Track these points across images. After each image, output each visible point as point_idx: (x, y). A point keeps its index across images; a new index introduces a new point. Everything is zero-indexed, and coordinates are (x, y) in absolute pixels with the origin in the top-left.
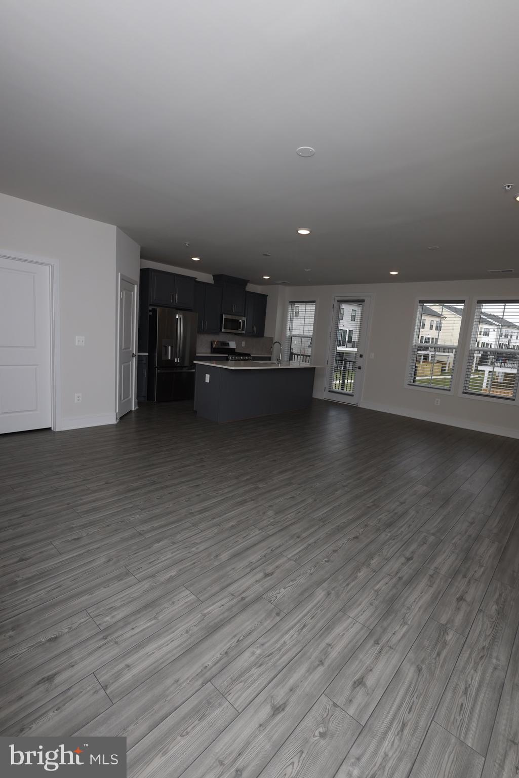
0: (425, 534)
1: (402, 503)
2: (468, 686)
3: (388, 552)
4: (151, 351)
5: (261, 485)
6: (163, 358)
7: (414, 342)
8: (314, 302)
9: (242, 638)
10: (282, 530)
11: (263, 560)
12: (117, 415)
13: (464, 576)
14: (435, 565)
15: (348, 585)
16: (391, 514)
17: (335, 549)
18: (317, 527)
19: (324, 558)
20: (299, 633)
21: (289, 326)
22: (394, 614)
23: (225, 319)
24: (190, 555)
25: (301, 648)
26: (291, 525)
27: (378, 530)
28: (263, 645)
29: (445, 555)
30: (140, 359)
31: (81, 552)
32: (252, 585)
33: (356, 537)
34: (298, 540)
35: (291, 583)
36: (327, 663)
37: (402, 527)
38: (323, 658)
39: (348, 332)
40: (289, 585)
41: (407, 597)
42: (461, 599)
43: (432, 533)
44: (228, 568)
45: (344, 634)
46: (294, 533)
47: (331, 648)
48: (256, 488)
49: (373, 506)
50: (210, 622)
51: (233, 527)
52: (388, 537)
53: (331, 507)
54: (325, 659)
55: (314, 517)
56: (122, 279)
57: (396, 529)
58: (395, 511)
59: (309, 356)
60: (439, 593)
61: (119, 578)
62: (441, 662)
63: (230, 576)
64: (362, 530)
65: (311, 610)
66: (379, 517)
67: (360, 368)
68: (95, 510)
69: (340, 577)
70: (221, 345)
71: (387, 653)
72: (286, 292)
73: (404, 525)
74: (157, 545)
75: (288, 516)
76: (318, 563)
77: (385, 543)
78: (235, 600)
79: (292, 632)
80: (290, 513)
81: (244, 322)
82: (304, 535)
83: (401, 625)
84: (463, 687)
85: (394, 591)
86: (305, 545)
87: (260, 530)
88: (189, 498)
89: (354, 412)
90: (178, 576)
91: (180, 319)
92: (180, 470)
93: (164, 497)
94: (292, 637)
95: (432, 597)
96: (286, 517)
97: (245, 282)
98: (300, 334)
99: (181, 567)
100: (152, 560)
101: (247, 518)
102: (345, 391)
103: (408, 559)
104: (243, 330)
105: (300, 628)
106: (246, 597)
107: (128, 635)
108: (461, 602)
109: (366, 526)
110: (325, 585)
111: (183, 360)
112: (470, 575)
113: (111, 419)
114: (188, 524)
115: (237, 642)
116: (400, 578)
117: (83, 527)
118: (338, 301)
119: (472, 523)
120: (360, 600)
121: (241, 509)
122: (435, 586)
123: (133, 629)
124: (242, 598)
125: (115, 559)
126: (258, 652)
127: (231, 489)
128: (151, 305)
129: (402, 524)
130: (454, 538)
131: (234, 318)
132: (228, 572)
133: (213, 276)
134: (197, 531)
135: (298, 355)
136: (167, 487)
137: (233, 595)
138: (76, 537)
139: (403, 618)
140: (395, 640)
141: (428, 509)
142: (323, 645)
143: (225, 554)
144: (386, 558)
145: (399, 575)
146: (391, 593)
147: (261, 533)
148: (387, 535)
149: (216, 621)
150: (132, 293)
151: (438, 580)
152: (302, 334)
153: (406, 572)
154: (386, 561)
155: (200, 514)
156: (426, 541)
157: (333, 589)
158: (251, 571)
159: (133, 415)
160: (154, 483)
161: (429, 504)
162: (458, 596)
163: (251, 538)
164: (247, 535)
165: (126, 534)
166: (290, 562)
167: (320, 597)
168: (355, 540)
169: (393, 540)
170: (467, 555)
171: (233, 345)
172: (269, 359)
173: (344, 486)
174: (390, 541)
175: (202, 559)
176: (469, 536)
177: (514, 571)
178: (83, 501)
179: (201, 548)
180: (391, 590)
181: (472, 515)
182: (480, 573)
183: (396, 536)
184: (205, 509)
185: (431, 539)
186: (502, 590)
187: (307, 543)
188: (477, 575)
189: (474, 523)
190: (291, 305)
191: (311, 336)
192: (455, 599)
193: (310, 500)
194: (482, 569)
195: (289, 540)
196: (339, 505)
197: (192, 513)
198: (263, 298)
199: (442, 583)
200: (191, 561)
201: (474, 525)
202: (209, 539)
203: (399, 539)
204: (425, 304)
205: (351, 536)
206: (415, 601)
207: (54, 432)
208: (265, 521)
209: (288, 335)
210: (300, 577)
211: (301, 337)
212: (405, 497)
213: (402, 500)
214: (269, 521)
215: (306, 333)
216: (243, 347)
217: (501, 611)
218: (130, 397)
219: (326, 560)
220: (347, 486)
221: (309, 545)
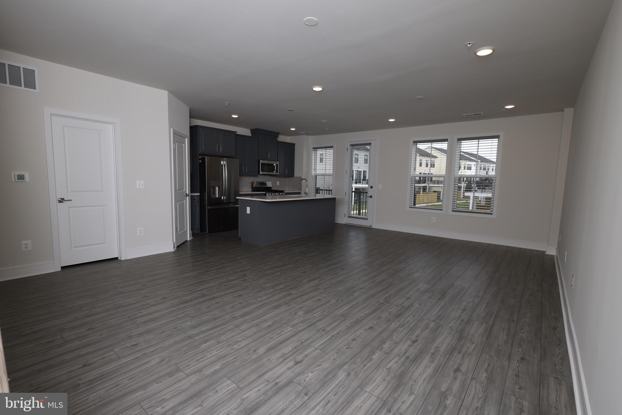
0: (427, 321)
1: (408, 299)
3: (397, 338)
4: (202, 191)
5: (293, 292)
6: (212, 197)
7: (412, 173)
8: (332, 147)
10: (310, 326)
11: (295, 350)
12: (174, 244)
13: (460, 352)
14: (436, 345)
15: (364, 366)
16: (400, 307)
17: (354, 338)
18: (339, 321)
19: (345, 346)
20: (324, 408)
21: (313, 167)
22: (403, 387)
23: (261, 163)
24: (232, 351)
26: (318, 321)
27: (389, 320)
29: (444, 336)
30: (192, 198)
31: (138, 355)
32: (285, 372)
33: (371, 328)
34: (324, 333)
35: (318, 368)
37: (408, 316)
39: (362, 172)
40: (315, 370)
41: (413, 372)
42: (457, 371)
43: (433, 320)
44: (265, 360)
45: (362, 406)
46: (321, 327)
48: (289, 295)
49: (385, 302)
50: (248, 405)
51: (269, 326)
52: (397, 325)
53: (351, 306)
55: (336, 314)
56: (174, 133)
57: (403, 319)
58: (402, 305)
59: (331, 190)
60: (440, 366)
61: (170, 374)
63: (266, 366)
64: (376, 321)
65: (334, 388)
66: (390, 310)
67: (371, 197)
68: (152, 320)
69: (358, 360)
70: (260, 185)
72: (311, 140)
73: (410, 315)
74: (204, 345)
75: (316, 314)
76: (340, 350)
77: (395, 330)
78: (270, 385)
79: (318, 407)
80: (317, 312)
81: (277, 165)
82: (329, 328)
83: (409, 394)
85: (403, 368)
86: (329, 337)
87: (292, 327)
88: (233, 306)
89: (368, 230)
90: (221, 369)
91: (225, 165)
92: (226, 284)
93: (211, 306)
94: (318, 412)
95: (434, 371)
97: (276, 134)
98: (323, 173)
99: (224, 362)
100: (199, 358)
101: (282, 318)
102: (361, 216)
103: (414, 342)
104: (277, 172)
105: (325, 404)
106: (280, 382)
108: (457, 373)
109: (380, 318)
110: (346, 367)
111: (229, 197)
112: (464, 351)
113: (170, 248)
114: (231, 327)
116: (408, 357)
117: (141, 335)
118: (352, 145)
119: (464, 310)
120: (375, 377)
121: (276, 311)
122: (436, 361)
124: (276, 383)
125: (167, 359)
127: (267, 297)
128: (200, 155)
129: (408, 315)
130: (450, 323)
131: (269, 163)
132: (265, 363)
133: (250, 130)
134: (239, 331)
135: (322, 190)
136: (214, 298)
137: (268, 381)
138: (135, 343)
139: (411, 389)
140: (404, 407)
141: (429, 301)
143: (262, 349)
144: (396, 342)
145: (407, 355)
146: (400, 370)
147: (292, 329)
148: (396, 324)
149: (253, 404)
150: (184, 145)
151: (438, 357)
152: (324, 172)
153: (413, 352)
154: (396, 345)
155: (241, 318)
156: (428, 327)
157: (352, 370)
158: (284, 360)
159: (189, 244)
160: (204, 295)
161: (430, 297)
162: (455, 368)
163: (284, 334)
164: (281, 332)
165: (178, 338)
166: (316, 351)
167: (342, 377)
168: (371, 329)
169: (402, 327)
170: (461, 336)
171: (269, 184)
172: (299, 193)
173: (361, 288)
174: (399, 328)
175: (243, 353)
176: (463, 320)
177: (499, 345)
178: (142, 314)
179: (243, 345)
180: (400, 367)
181: (464, 304)
182: (472, 349)
183: (404, 324)
184: (246, 314)
185: (432, 324)
186: (490, 361)
187: (331, 335)
188: (470, 351)
189: (466, 310)
190: (315, 150)
191: (332, 174)
192: (452, 371)
193: (333, 301)
194: (474, 345)
195: (316, 333)
196: (357, 304)
197: (235, 317)
198: (291, 146)
199: (442, 359)
200: (233, 356)
201: (466, 311)
202: (249, 337)
203: (406, 327)
204: (418, 144)
205: (367, 327)
206: (420, 375)
207: (120, 260)
208: (296, 320)
209: (313, 174)
210: (325, 363)
211: (324, 175)
212: (410, 294)
213: (408, 296)
214: (299, 320)
215: (328, 172)
216: (278, 186)
217: (490, 377)
218: (185, 229)
219: (347, 347)
220: (363, 288)
221: (333, 336)
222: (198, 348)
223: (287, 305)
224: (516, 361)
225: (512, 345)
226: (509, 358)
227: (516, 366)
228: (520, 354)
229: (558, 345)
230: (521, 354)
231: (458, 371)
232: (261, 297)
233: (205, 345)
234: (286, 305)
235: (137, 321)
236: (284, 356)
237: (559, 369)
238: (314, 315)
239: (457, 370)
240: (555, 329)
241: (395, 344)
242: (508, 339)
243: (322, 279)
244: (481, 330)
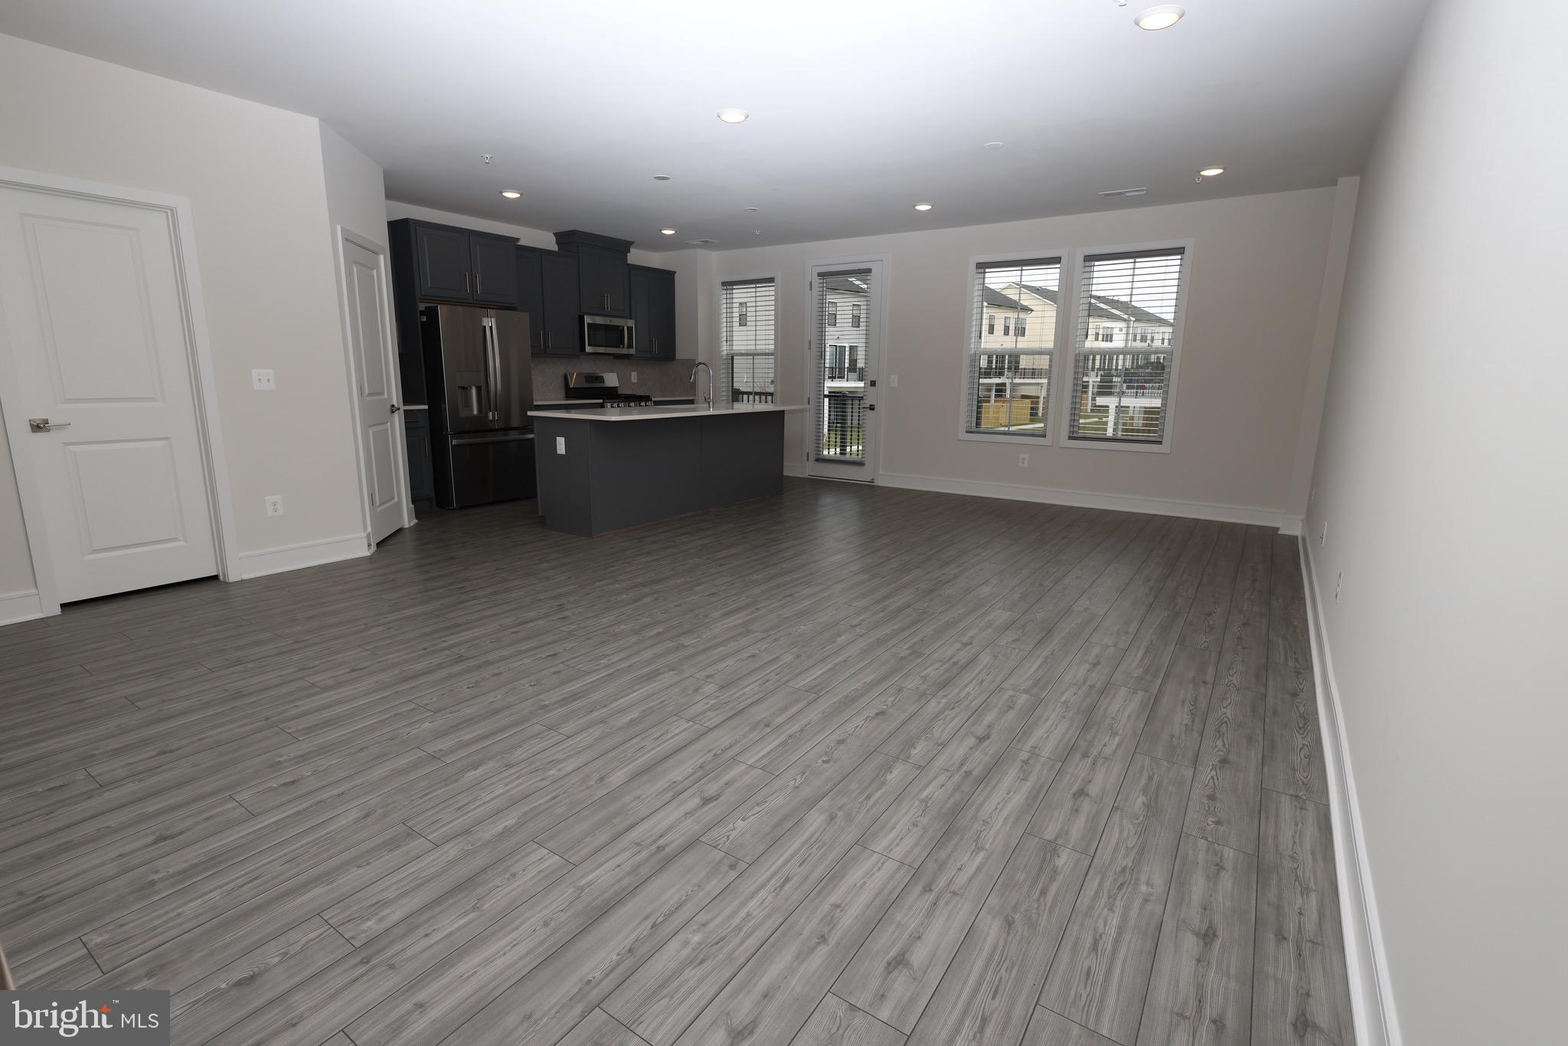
0: (1010, 693)
1: (966, 645)
2: (1098, 937)
3: (943, 732)
4: (434, 400)
5: (687, 641)
6: (463, 413)
7: (972, 346)
8: (771, 280)
9: (661, 919)
10: (732, 717)
11: (699, 773)
12: (368, 536)
13: (1085, 755)
14: (1031, 742)
15: (868, 798)
16: (947, 665)
17: (840, 738)
19: (821, 756)
20: (777, 894)
21: (725, 334)
22: (958, 837)
23: (588, 324)
24: (545, 783)
25: (782, 920)
26: (752, 705)
27: (922, 695)
28: (704, 925)
29: (1049, 723)
30: (410, 419)
31: (305, 805)
32: (678, 822)
33: (882, 713)
34: (768, 730)
35: (757, 809)
36: (833, 939)
37: (966, 686)
38: (827, 932)
39: (847, 349)
40: (750, 814)
41: (982, 804)
42: (1080, 795)
43: (1024, 689)
44: (627, 799)
45: (865, 883)
46: (759, 718)
47: (842, 911)
48: (678, 648)
49: (910, 655)
50: (594, 900)
51: (632, 723)
52: (941, 705)
53: (830, 666)
54: (830, 931)
55: (796, 687)
56: (346, 240)
57: (955, 692)
58: (953, 660)
59: (771, 394)
60: (1041, 788)
61: (391, 845)
62: (1048, 905)
63: (630, 813)
64: (893, 698)
65: (799, 850)
66: (925, 673)
67: (872, 408)
68: (328, 724)
69: (853, 786)
70: (587, 382)
71: (947, 903)
72: (716, 261)
74: (472, 774)
75: (746, 690)
76: (810, 766)
77: (936, 717)
78: (644, 854)
79: (762, 893)
80: (749, 685)
81: (630, 329)
82: (780, 720)
83: (973, 851)
84: (1090, 940)
85: (957, 796)
86: (782, 738)
87: (689, 720)
88: (538, 680)
89: (867, 494)
90: (521, 826)
91: (491, 327)
92: (514, 630)
93: (482, 684)
94: (762, 903)
95: (1028, 798)
96: (741, 693)
97: (624, 246)
98: (749, 348)
99: (527, 809)
100: (463, 803)
101: (663, 702)
102: (849, 458)
103: (982, 739)
104: (630, 346)
105: (778, 885)
106: (667, 845)
107: (417, 948)
108: (1081, 799)
109: (900, 690)
110: (824, 803)
111: (505, 414)
112: (1094, 752)
113: (355, 544)
114: (537, 728)
115: (652, 927)
116: (968, 774)
117: (303, 758)
118: (821, 275)
119: (1095, 665)
120: (894, 819)
121: (649, 687)
122: (1032, 779)
123: (427, 935)
124: (658, 847)
125: (380, 811)
126: (696, 939)
127: (623, 655)
128: (423, 300)
129: (969, 679)
130: (1063, 694)
131: (609, 323)
132: (627, 805)
133: (554, 234)
134: (557, 737)
135: (749, 393)
136: (488, 663)
137: (638, 844)
138: (289, 779)
139: (976, 841)
140: (962, 879)
141: (1014, 648)
142: (826, 907)
143: (619, 774)
144: (940, 741)
145: (965, 768)
146: (952, 800)
147: (692, 726)
148: (939, 703)
149: (606, 896)
150: (375, 271)
151: (1038, 767)
152: (753, 347)
153: (979, 761)
154: (940, 748)
155: (561, 706)
156: (1014, 705)
157: (840, 808)
158: (674, 797)
159: (408, 537)
160: (460, 659)
161: (1017, 640)
162: (1075, 789)
163: (671, 738)
164: (663, 734)
165: (402, 762)
166: (752, 773)
167: (816, 825)
168: (880, 717)
169: (953, 709)
170: (1089, 720)
171: (611, 380)
172: (691, 402)
173: (855, 626)
174: (947, 712)
175: (571, 787)
176: (1092, 687)
177: (1172, 736)
178: (303, 708)
179: (570, 768)
180: (952, 795)
181: (1096, 650)
182: (1114, 747)
183: (957, 702)
184: (574, 697)
185: (1023, 699)
186: (1152, 769)
187: (787, 733)
188: (1108, 751)
189: (1099, 664)
190: (727, 290)
191: (772, 351)
192: (1070, 796)
193: (788, 658)
194: (1117, 739)
195: (750, 732)
196: (845, 661)
197: (546, 706)
198: (664, 280)
199: (1045, 772)
200: (548, 795)
201: (1099, 667)
202: (586, 749)
203: (962, 707)
204: (987, 270)
205: (872, 712)
206: (996, 808)
207: (225, 583)
208: (699, 705)
209: (725, 352)
210: (775, 796)
211: (753, 355)
212: (971, 633)
213: (965, 639)
214: (708, 703)
215: (761, 347)
216: (634, 384)
217: (1153, 804)
218: (396, 499)
219: (825, 759)
220: (859, 625)
221: (791, 736)
222: (456, 781)
223: (675, 672)
224: (1211, 767)
225: (1202, 735)
226: (1195, 761)
227: (1209, 778)
228: (1218, 751)
229: (1300, 728)
230: (1222, 751)
231: (1083, 796)
232: (608, 655)
233: (475, 773)
234: (671, 673)
235: (290, 728)
236: (676, 786)
237: (1302, 778)
238: (742, 692)
239: (1081, 793)
240: (1295, 695)
241: (939, 745)
242: (1193, 721)
243: (757, 609)
244: (1135, 704)
